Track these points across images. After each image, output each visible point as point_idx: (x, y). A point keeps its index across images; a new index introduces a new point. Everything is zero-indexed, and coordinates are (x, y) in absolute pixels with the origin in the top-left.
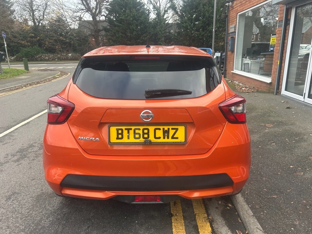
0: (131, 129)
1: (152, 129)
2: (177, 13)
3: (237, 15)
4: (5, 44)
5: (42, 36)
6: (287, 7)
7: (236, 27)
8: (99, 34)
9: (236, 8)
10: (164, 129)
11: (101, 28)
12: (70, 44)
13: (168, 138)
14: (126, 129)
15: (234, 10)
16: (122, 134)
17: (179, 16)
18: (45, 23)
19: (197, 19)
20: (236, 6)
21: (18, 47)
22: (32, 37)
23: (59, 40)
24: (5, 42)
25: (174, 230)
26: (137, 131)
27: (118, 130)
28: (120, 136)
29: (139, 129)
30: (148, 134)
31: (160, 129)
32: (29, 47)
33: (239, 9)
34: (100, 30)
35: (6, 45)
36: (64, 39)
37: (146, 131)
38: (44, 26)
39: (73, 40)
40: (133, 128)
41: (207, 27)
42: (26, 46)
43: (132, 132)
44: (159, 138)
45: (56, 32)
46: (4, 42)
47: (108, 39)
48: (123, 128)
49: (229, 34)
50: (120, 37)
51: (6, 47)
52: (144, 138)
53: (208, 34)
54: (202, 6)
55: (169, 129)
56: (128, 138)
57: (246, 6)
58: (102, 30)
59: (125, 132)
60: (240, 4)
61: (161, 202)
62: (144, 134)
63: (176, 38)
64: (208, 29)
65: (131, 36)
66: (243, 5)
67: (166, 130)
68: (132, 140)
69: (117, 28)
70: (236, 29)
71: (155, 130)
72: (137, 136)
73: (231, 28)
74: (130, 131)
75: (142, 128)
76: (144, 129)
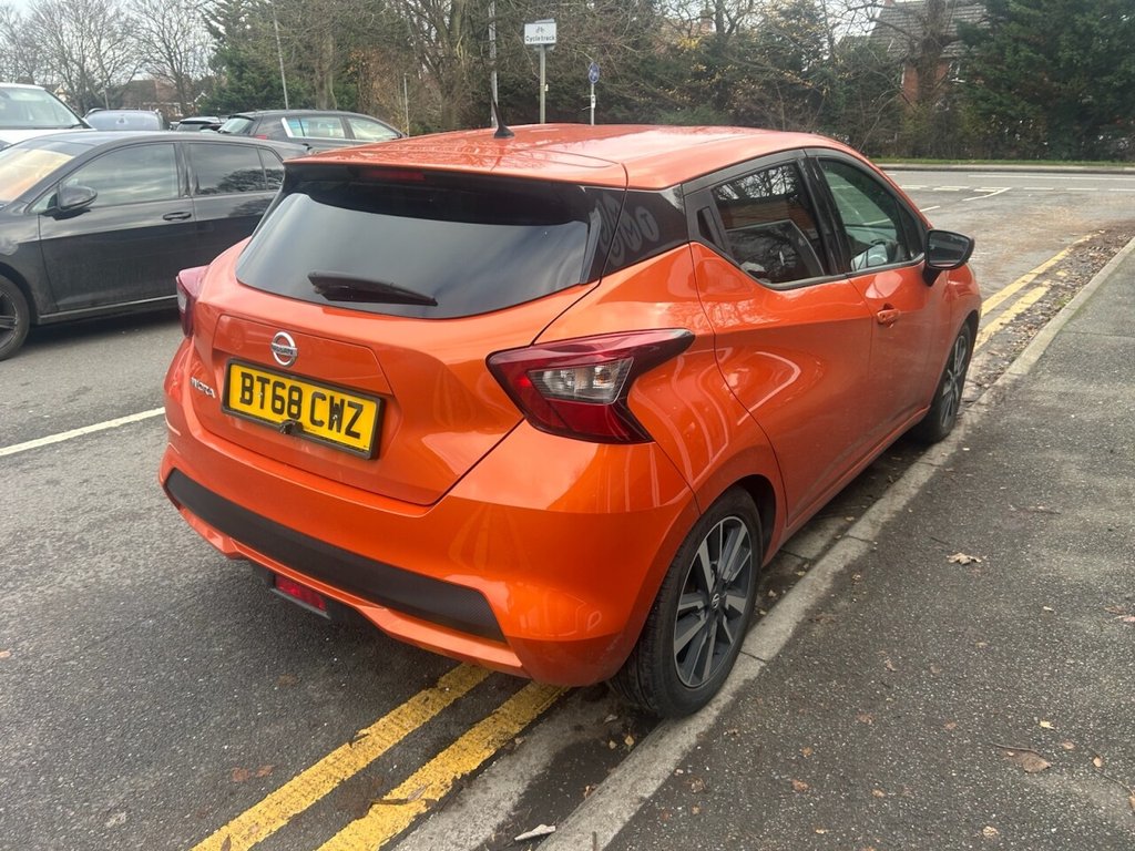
0: (269, 381)
1: (309, 391)
4: (594, 100)
5: (728, 71)
8: (944, 56)
10: (332, 398)
11: (953, 30)
12: (816, 96)
13: (339, 430)
14: (259, 379)
16: (250, 389)
18: (751, 22)
21: (654, 109)
22: (698, 75)
23: (781, 83)
24: (593, 95)
25: (384, 720)
26: (279, 391)
27: (244, 377)
28: (247, 396)
29: (283, 386)
30: (299, 404)
31: (324, 398)
32: (683, 108)
34: (945, 40)
35: (593, 105)
36: (799, 80)
38: (743, 36)
39: (831, 82)
40: (273, 379)
42: (678, 106)
43: (269, 388)
44: (321, 424)
45: (774, 53)
46: (590, 94)
47: (969, 74)
48: (255, 374)
50: (1021, 63)
51: (593, 111)
52: (290, 414)
55: (342, 401)
56: (262, 407)
58: (956, 39)
59: (257, 386)
61: (325, 614)
62: (291, 402)
65: (1071, 59)
67: (337, 405)
68: (268, 414)
69: (1014, 26)
71: (316, 395)
74: (266, 385)
75: (289, 383)
76: (292, 389)
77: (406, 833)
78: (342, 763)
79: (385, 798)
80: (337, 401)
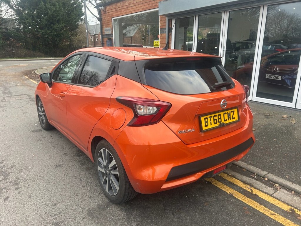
0: (212, 117)
1: (222, 114)
2: (12, 7)
3: (112, 20)
6: (169, 18)
7: (112, 30)
9: (110, 13)
10: (228, 113)
13: (230, 119)
15: (107, 14)
16: (207, 122)
17: (16, 11)
19: (38, 16)
20: (109, 11)
26: (215, 118)
27: (205, 119)
29: (216, 116)
30: (220, 118)
31: (226, 114)
33: (113, 14)
37: (219, 117)
40: (213, 115)
41: (52, 25)
44: (226, 120)
48: (208, 117)
49: (104, 35)
52: (219, 122)
53: (54, 33)
54: (43, 4)
55: (230, 112)
56: (211, 125)
57: (123, 12)
60: (114, 10)
62: (219, 119)
63: (17, 35)
64: (54, 28)
66: (118, 11)
68: (214, 126)
70: (113, 32)
71: (224, 114)
72: (215, 121)
73: (106, 30)
74: (211, 118)
75: (217, 114)
76: (219, 115)
77: (259, 190)
78: (239, 196)
79: (251, 192)
80: (229, 113)
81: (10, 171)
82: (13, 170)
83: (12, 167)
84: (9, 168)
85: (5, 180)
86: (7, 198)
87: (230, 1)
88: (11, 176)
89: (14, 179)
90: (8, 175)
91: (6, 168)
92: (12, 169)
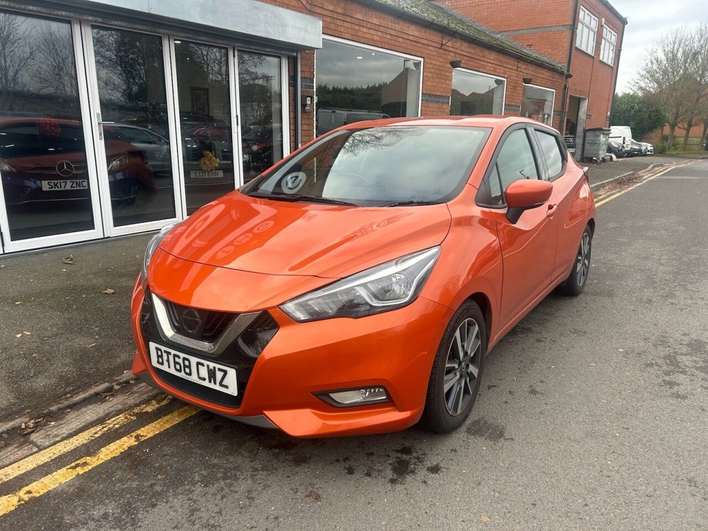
81: (659, 362)
82: (653, 359)
83: (651, 365)
84: (658, 365)
85: (676, 353)
86: (685, 335)
87: (148, 12)
88: (662, 354)
89: (660, 348)
90: (667, 357)
91: (664, 368)
92: (654, 362)
